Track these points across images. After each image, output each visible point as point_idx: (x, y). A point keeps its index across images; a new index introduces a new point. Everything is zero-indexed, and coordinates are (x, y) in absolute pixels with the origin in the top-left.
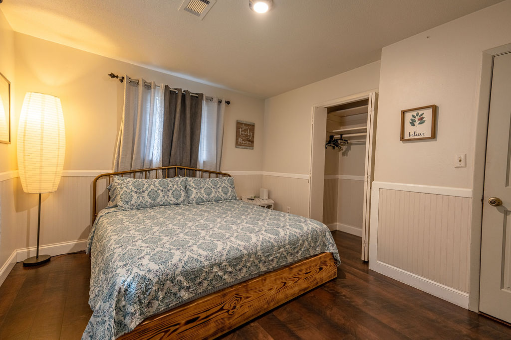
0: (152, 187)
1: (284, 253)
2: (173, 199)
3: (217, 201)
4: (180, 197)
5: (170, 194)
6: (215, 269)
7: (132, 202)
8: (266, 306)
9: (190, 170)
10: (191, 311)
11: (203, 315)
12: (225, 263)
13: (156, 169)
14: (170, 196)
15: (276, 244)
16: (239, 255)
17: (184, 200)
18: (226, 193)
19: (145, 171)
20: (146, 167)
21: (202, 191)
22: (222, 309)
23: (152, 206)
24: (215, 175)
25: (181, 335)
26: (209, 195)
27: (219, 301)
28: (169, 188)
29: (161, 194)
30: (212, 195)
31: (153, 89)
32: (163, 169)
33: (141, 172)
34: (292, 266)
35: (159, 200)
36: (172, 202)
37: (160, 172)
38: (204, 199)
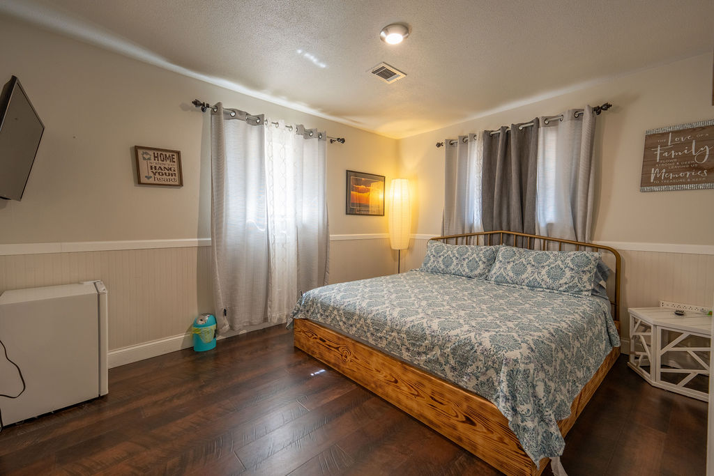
0: (450, 252)
1: (397, 340)
2: (467, 270)
3: (532, 287)
4: (476, 269)
5: (465, 263)
6: (335, 312)
7: (429, 265)
8: (373, 385)
9: (523, 236)
10: (322, 333)
11: (328, 342)
12: (341, 312)
13: (478, 235)
14: (465, 265)
15: (389, 323)
16: (352, 311)
17: (481, 275)
18: (554, 278)
19: (467, 237)
20: (467, 231)
21: (509, 267)
22: (337, 348)
23: (444, 273)
24: (574, 247)
25: (318, 345)
26: (517, 274)
27: (336, 340)
28: (466, 256)
29: (455, 262)
30: (524, 276)
31: (469, 143)
32: (485, 235)
33: (463, 237)
34: (407, 367)
35: (452, 267)
36: (464, 273)
37: (482, 238)
38: (508, 278)
